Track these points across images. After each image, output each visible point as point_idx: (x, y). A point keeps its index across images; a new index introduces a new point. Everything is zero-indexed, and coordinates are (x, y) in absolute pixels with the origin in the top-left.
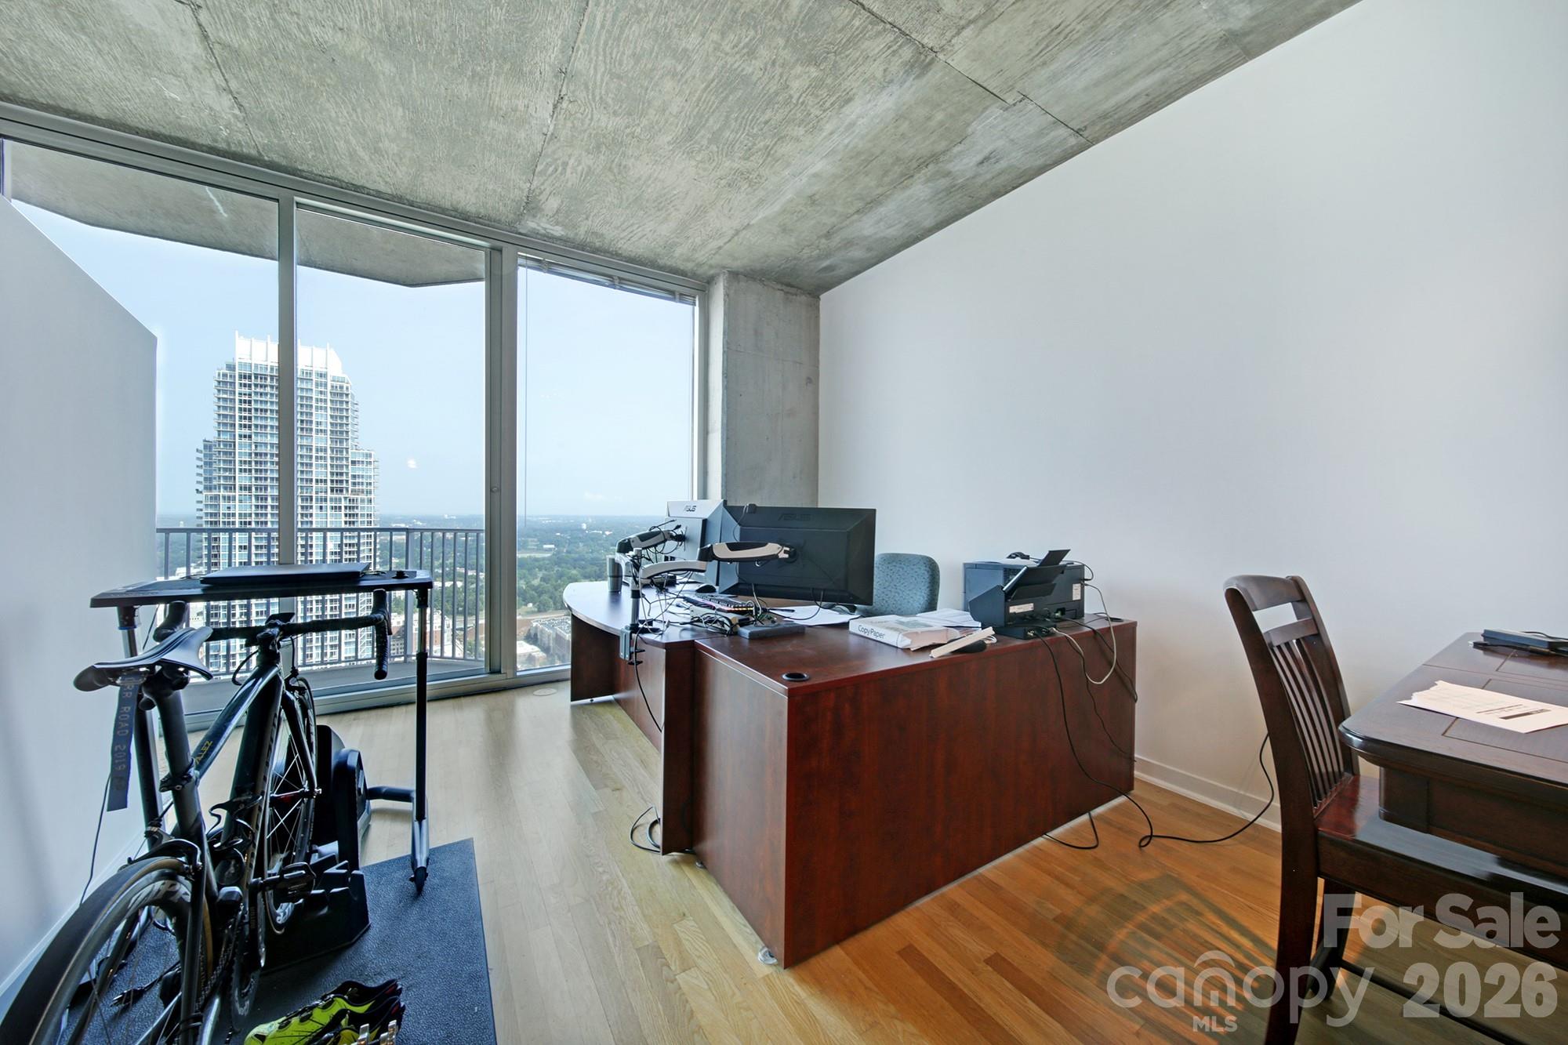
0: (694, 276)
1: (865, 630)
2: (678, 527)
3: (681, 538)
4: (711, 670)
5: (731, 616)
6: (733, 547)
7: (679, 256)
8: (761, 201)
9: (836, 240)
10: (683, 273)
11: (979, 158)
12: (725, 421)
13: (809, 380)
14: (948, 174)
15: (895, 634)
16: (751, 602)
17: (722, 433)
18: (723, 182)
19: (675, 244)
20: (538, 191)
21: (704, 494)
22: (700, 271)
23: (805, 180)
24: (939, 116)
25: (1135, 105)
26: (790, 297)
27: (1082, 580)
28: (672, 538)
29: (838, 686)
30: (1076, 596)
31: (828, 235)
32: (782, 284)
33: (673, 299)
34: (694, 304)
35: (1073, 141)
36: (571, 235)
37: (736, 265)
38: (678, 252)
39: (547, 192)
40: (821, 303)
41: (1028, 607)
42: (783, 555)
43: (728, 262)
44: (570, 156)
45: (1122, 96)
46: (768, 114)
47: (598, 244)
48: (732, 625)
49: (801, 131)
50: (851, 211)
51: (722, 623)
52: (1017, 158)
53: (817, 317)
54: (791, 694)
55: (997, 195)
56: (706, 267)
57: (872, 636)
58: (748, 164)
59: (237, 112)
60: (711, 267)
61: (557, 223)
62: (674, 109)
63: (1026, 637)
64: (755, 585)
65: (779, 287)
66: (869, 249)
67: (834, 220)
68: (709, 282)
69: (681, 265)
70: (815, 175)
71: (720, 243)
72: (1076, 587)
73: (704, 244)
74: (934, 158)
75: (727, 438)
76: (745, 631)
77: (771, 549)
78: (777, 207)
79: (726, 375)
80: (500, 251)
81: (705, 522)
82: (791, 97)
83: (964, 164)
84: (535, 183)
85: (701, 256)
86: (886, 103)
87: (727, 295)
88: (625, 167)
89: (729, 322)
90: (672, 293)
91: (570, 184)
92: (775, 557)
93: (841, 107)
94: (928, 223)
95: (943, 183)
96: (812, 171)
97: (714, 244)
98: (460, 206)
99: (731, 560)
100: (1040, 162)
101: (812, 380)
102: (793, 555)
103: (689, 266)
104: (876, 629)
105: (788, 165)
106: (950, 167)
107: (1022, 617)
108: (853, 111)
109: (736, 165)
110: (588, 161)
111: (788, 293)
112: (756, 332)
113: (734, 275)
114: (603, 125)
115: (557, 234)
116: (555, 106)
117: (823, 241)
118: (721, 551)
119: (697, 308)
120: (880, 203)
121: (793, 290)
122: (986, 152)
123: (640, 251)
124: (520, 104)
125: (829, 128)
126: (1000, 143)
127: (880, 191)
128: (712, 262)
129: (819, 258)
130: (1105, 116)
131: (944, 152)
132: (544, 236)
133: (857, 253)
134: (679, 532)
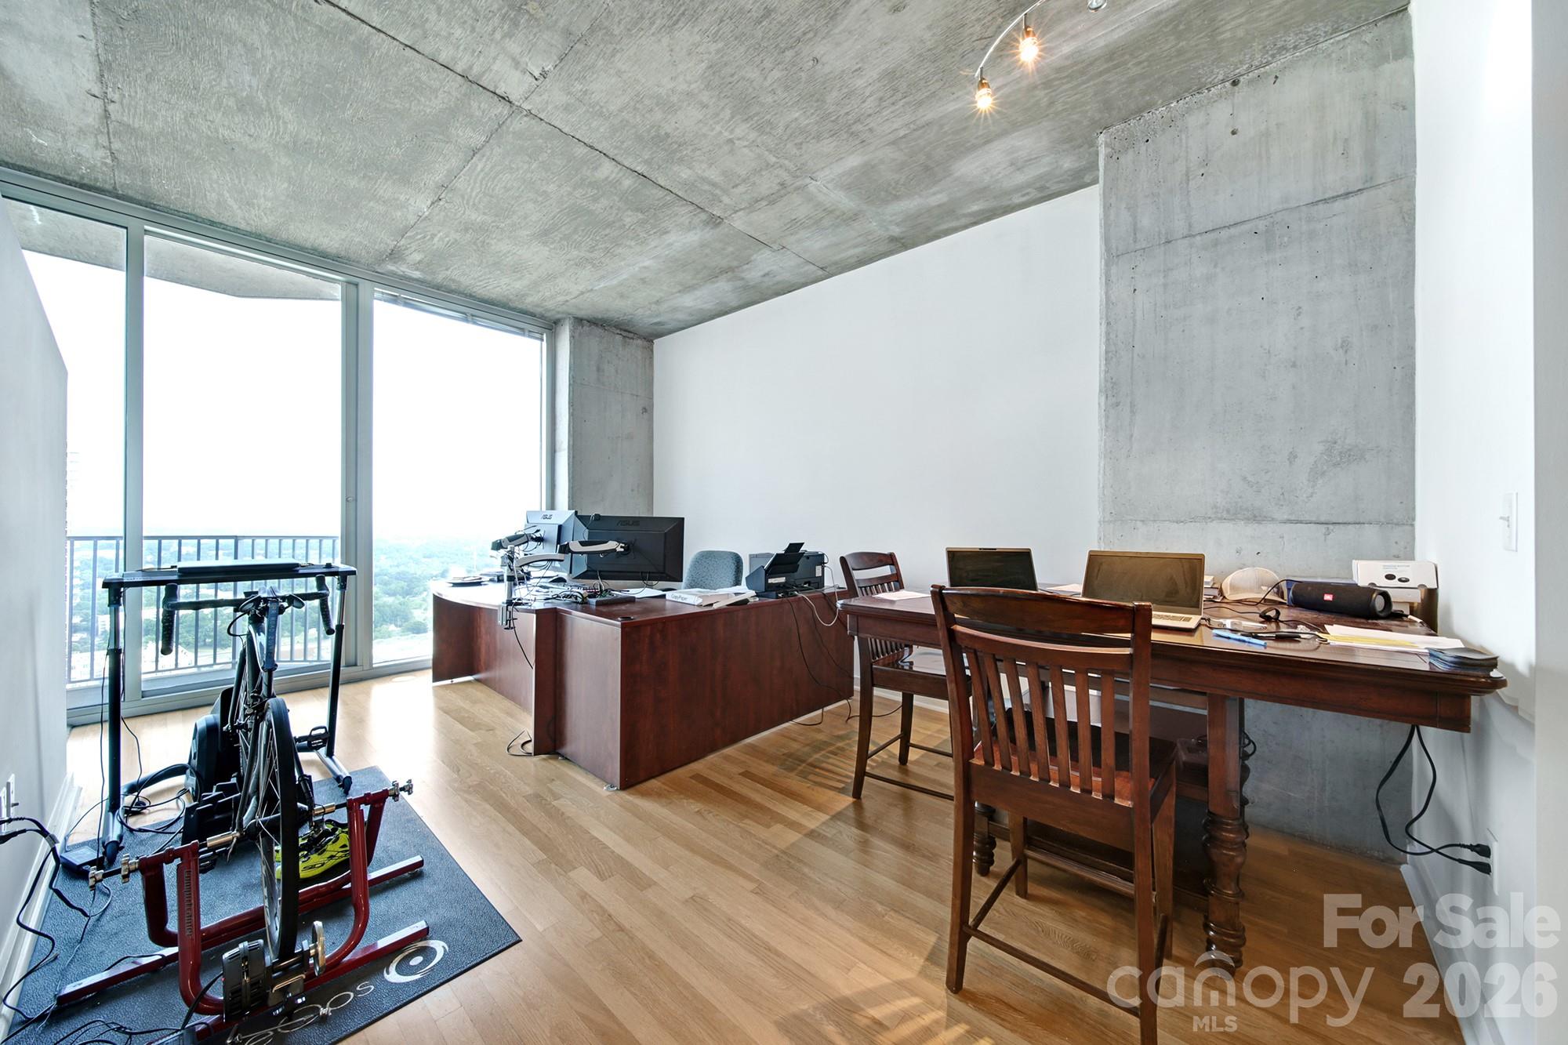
0: (542, 317)
1: (676, 597)
2: (538, 531)
3: (540, 540)
4: (569, 622)
5: (582, 592)
6: (583, 544)
7: (531, 301)
8: (603, 277)
9: (664, 306)
10: (533, 315)
11: (762, 273)
12: (571, 443)
13: (645, 410)
14: (743, 279)
15: (693, 597)
16: (597, 583)
17: (569, 452)
18: (571, 262)
19: (527, 295)
20: (403, 248)
21: (552, 505)
22: (548, 314)
23: (637, 269)
24: (730, 249)
25: (853, 260)
26: (628, 340)
27: (822, 563)
28: (533, 539)
29: (652, 623)
30: (818, 573)
31: (657, 302)
32: (621, 329)
33: (524, 335)
34: (542, 340)
35: (820, 272)
36: (429, 278)
37: (581, 314)
38: (529, 300)
39: (413, 249)
40: (655, 346)
41: (782, 580)
42: (619, 549)
43: (574, 311)
44: (439, 232)
45: (843, 255)
46: (607, 231)
47: (454, 287)
48: (583, 598)
49: (633, 243)
50: (674, 291)
51: (576, 597)
52: (786, 276)
53: (651, 358)
54: (623, 627)
55: (778, 294)
56: (553, 313)
57: (680, 600)
58: (592, 255)
59: (109, 161)
60: (558, 312)
61: (417, 269)
62: (534, 218)
63: (777, 597)
64: (600, 572)
65: (618, 331)
66: (691, 315)
67: (662, 294)
68: (555, 323)
69: (531, 308)
70: (645, 267)
71: (568, 298)
72: (818, 569)
73: (552, 297)
74: (731, 269)
75: (573, 457)
76: (593, 601)
77: (612, 545)
78: (615, 282)
79: (571, 404)
80: (357, 285)
81: (560, 527)
82: (624, 225)
83: (753, 274)
84: (402, 243)
85: (550, 304)
86: (693, 238)
87: (572, 337)
88: (488, 244)
89: (574, 358)
90: (522, 329)
91: (435, 247)
92: (615, 550)
93: (661, 235)
94: (734, 304)
95: (739, 283)
96: (641, 265)
97: (561, 298)
98: (321, 248)
99: (582, 553)
100: (803, 280)
101: (647, 410)
102: (627, 549)
103: (539, 310)
104: (683, 595)
105: (624, 259)
106: (743, 275)
107: (778, 586)
108: (671, 238)
109: (582, 254)
110: (457, 236)
111: (624, 337)
112: (598, 370)
113: (579, 321)
114: (473, 218)
115: (414, 276)
116: (433, 203)
117: (653, 306)
118: (575, 546)
119: (544, 344)
120: (695, 289)
121: (631, 335)
122: (767, 270)
123: (494, 296)
124: (402, 198)
125: (653, 244)
126: (774, 268)
127: (695, 282)
128: (559, 309)
129: (651, 316)
130: (836, 263)
131: (737, 267)
132: (402, 276)
133: (681, 316)
134: (538, 535)
